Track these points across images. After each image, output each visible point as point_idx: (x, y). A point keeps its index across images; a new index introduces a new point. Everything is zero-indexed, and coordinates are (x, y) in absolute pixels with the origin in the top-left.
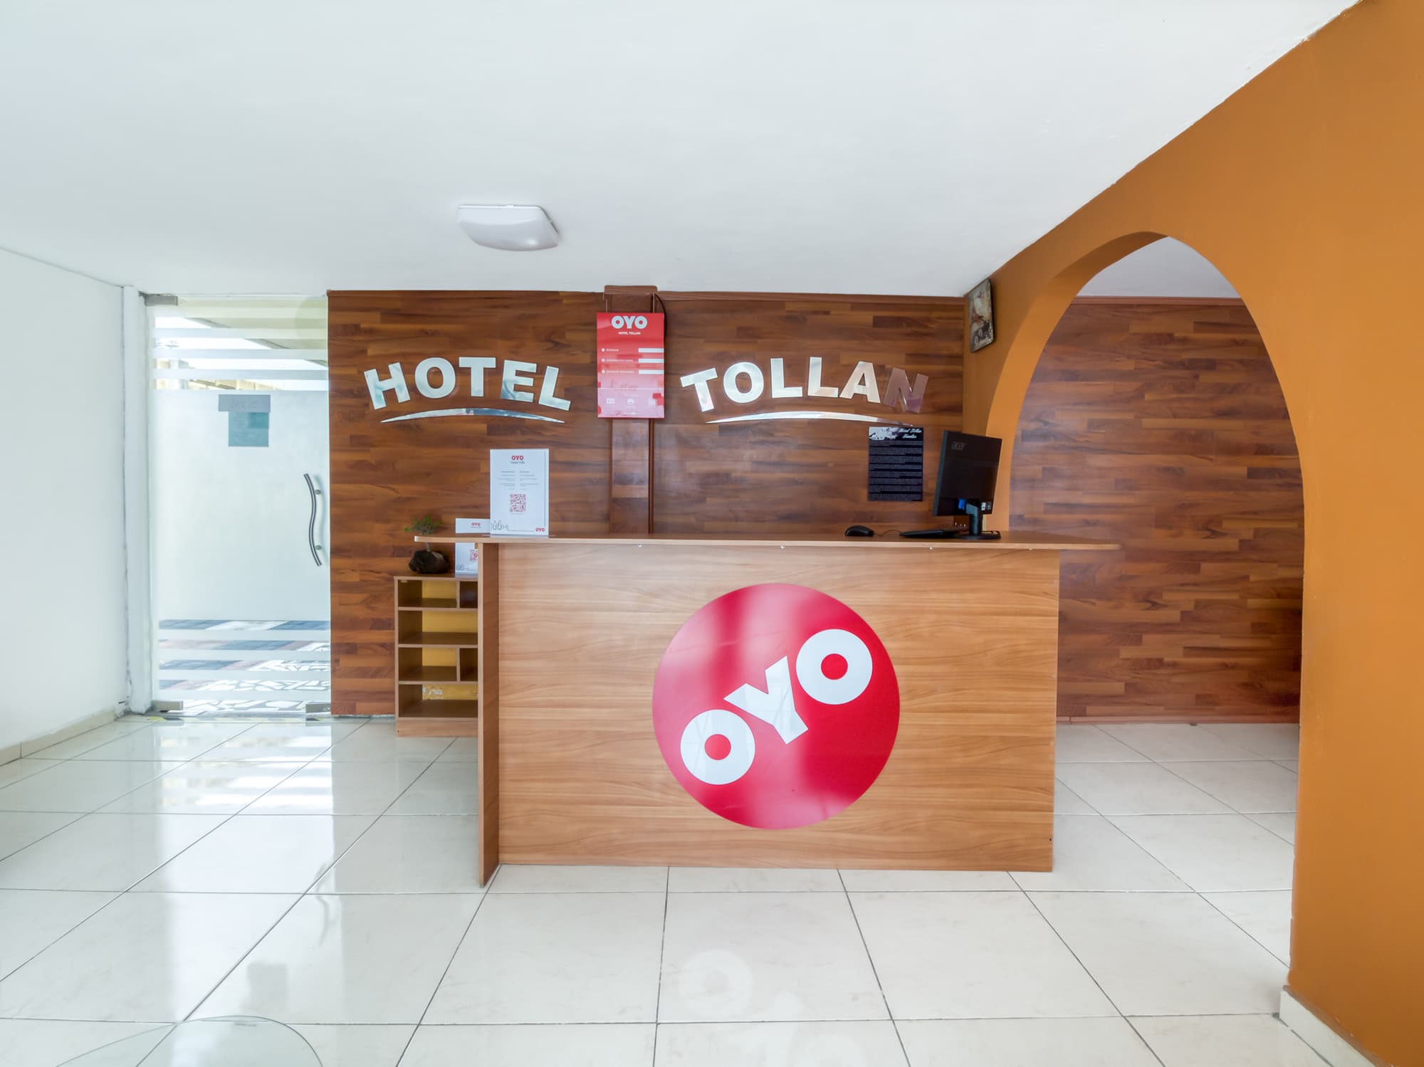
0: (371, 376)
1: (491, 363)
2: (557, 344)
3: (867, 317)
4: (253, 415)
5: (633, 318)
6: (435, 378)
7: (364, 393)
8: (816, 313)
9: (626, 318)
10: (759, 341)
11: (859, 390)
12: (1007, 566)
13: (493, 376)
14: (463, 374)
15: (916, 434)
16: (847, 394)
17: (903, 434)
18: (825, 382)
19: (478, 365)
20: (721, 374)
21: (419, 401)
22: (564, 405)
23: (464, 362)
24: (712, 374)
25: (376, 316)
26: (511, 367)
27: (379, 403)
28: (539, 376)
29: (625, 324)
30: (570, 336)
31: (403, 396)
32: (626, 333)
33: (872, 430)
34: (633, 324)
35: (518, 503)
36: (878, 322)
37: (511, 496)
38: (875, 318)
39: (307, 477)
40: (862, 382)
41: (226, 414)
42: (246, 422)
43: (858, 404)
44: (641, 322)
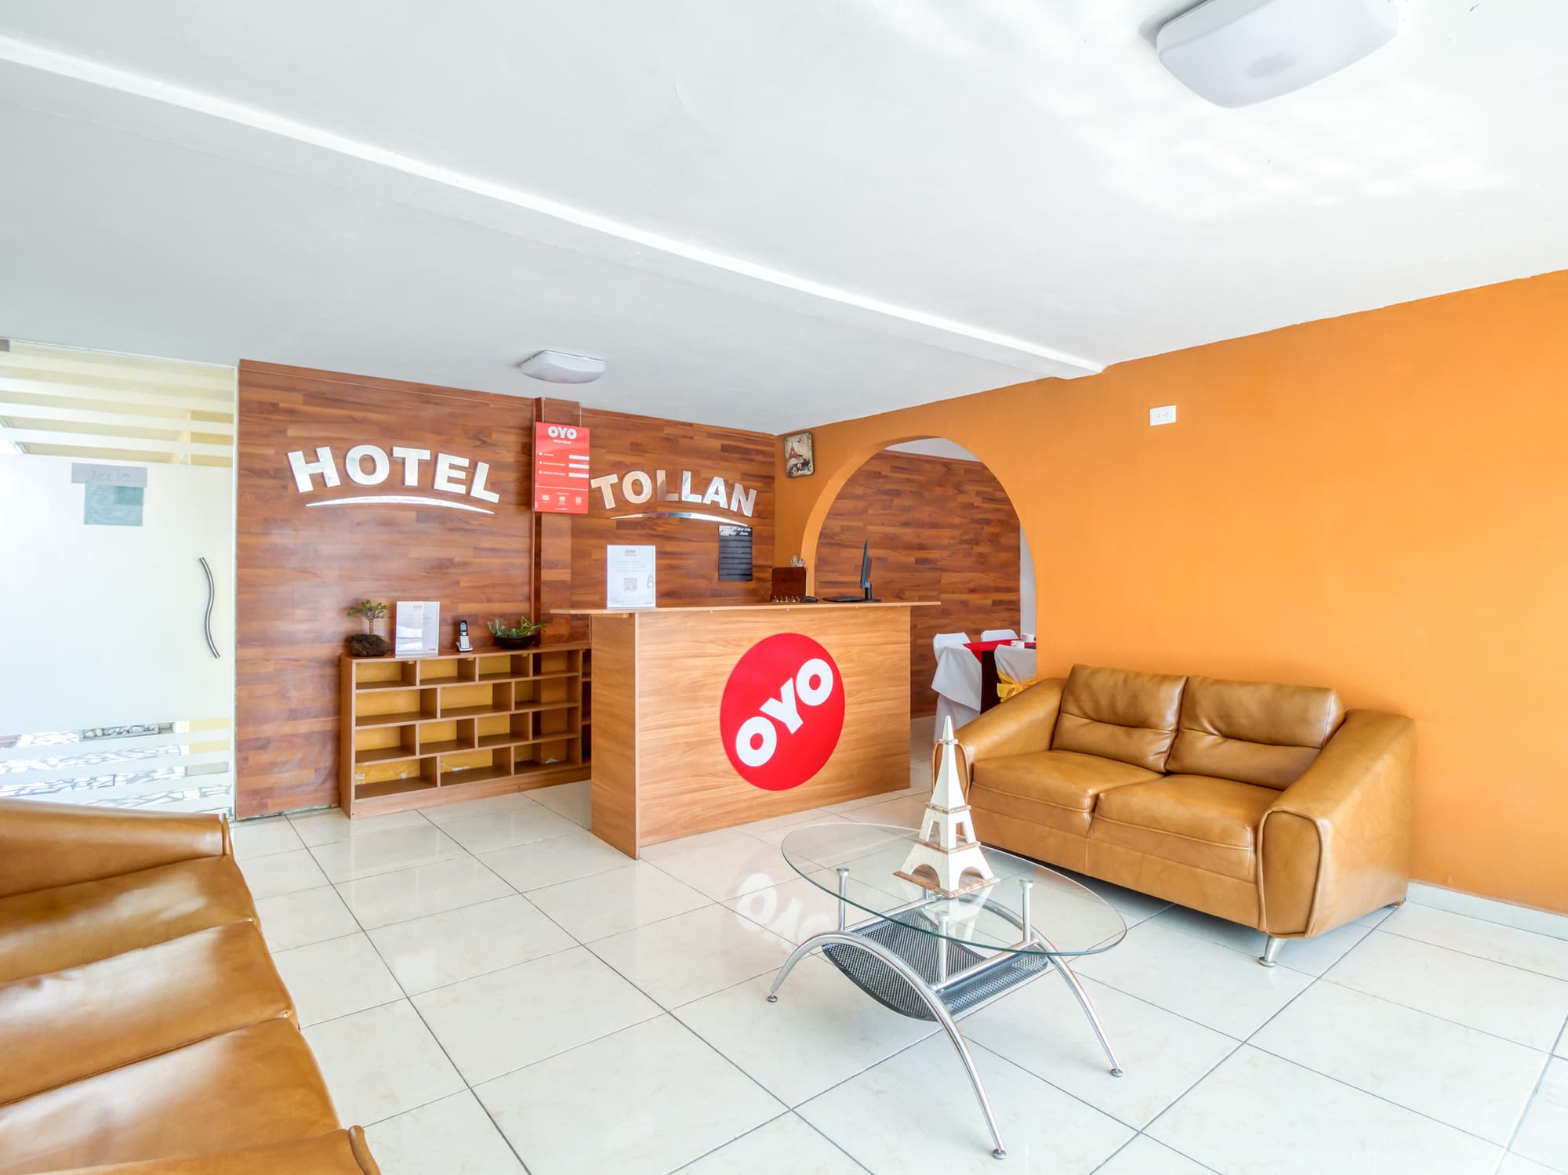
0: (296, 459)
1: (426, 455)
2: (484, 442)
3: (717, 444)
4: (121, 489)
5: (565, 429)
6: (368, 465)
7: (286, 474)
8: (685, 437)
9: (560, 428)
10: (647, 455)
11: (716, 498)
13: (428, 469)
14: (398, 466)
15: (748, 532)
16: (707, 501)
17: (740, 531)
18: (694, 490)
19: (412, 457)
20: (621, 479)
21: (348, 486)
22: (494, 498)
23: (399, 452)
25: (298, 397)
26: (445, 461)
27: (305, 485)
28: (471, 471)
29: (559, 434)
30: (495, 436)
31: (333, 480)
32: (559, 441)
33: (721, 528)
34: (566, 434)
35: (630, 584)
36: (724, 448)
37: (625, 579)
38: (723, 445)
39: (200, 559)
40: (717, 493)
41: (82, 486)
42: (112, 497)
43: (714, 508)
44: (572, 433)
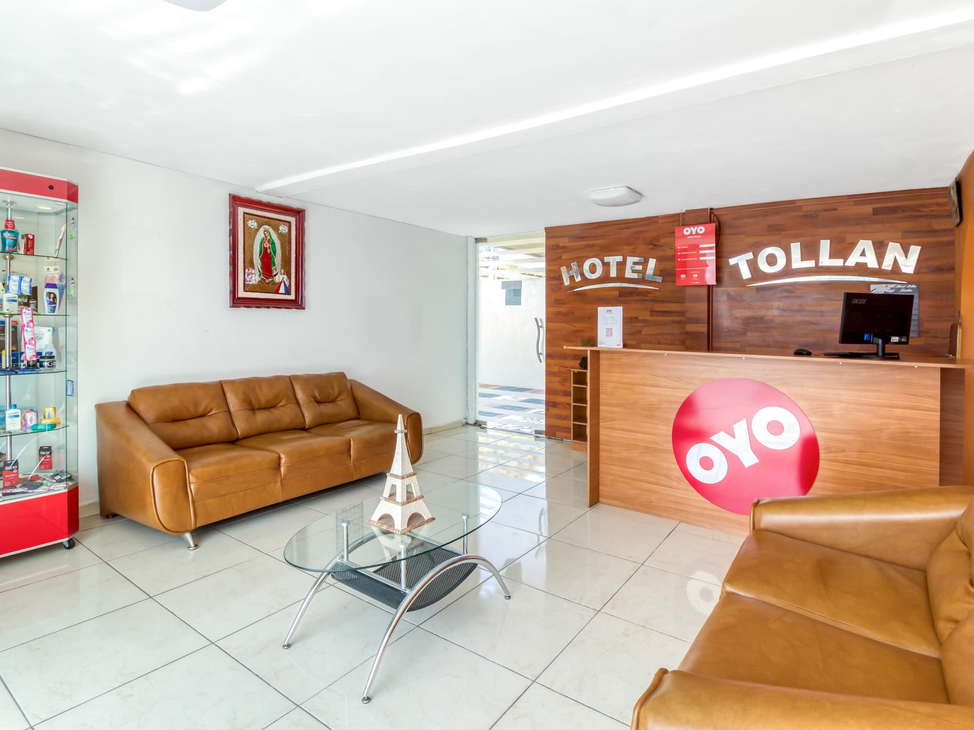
0: (563, 269)
1: (619, 258)
2: (655, 245)
3: (868, 209)
4: (515, 290)
5: (696, 228)
6: (593, 268)
7: (560, 278)
8: (826, 210)
9: (692, 228)
10: (783, 232)
11: (862, 260)
12: (897, 377)
13: (621, 266)
14: (606, 265)
15: (911, 288)
17: (901, 288)
18: (832, 256)
19: (613, 260)
20: (756, 256)
21: (586, 281)
22: (659, 279)
23: (606, 259)
24: (750, 256)
25: (566, 240)
26: (630, 260)
27: (567, 282)
28: (645, 263)
29: (692, 232)
30: (663, 241)
31: (578, 279)
32: (692, 237)
33: (872, 287)
34: (696, 231)
35: (609, 332)
36: (876, 212)
37: (607, 329)
38: (874, 209)
39: (536, 319)
40: (863, 254)
41: (504, 290)
42: (512, 293)
43: (861, 269)
44: (701, 229)
